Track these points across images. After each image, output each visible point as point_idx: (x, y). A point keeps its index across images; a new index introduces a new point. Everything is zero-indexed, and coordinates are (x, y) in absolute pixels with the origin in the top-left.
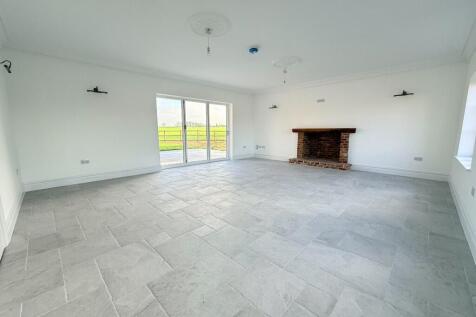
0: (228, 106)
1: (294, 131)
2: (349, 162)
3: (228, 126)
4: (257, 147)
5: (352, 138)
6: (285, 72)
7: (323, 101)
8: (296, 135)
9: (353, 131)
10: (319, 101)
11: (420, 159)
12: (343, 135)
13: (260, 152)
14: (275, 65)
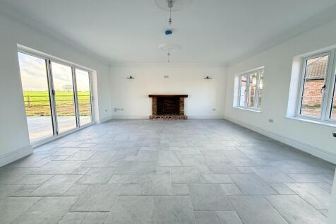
0: (90, 73)
1: (150, 96)
2: (185, 114)
3: (91, 91)
4: (115, 110)
5: (186, 100)
6: (169, 54)
7: (167, 77)
8: (151, 99)
9: (186, 96)
10: (165, 77)
11: (214, 110)
12: (181, 98)
13: (118, 114)
14: (161, 48)
